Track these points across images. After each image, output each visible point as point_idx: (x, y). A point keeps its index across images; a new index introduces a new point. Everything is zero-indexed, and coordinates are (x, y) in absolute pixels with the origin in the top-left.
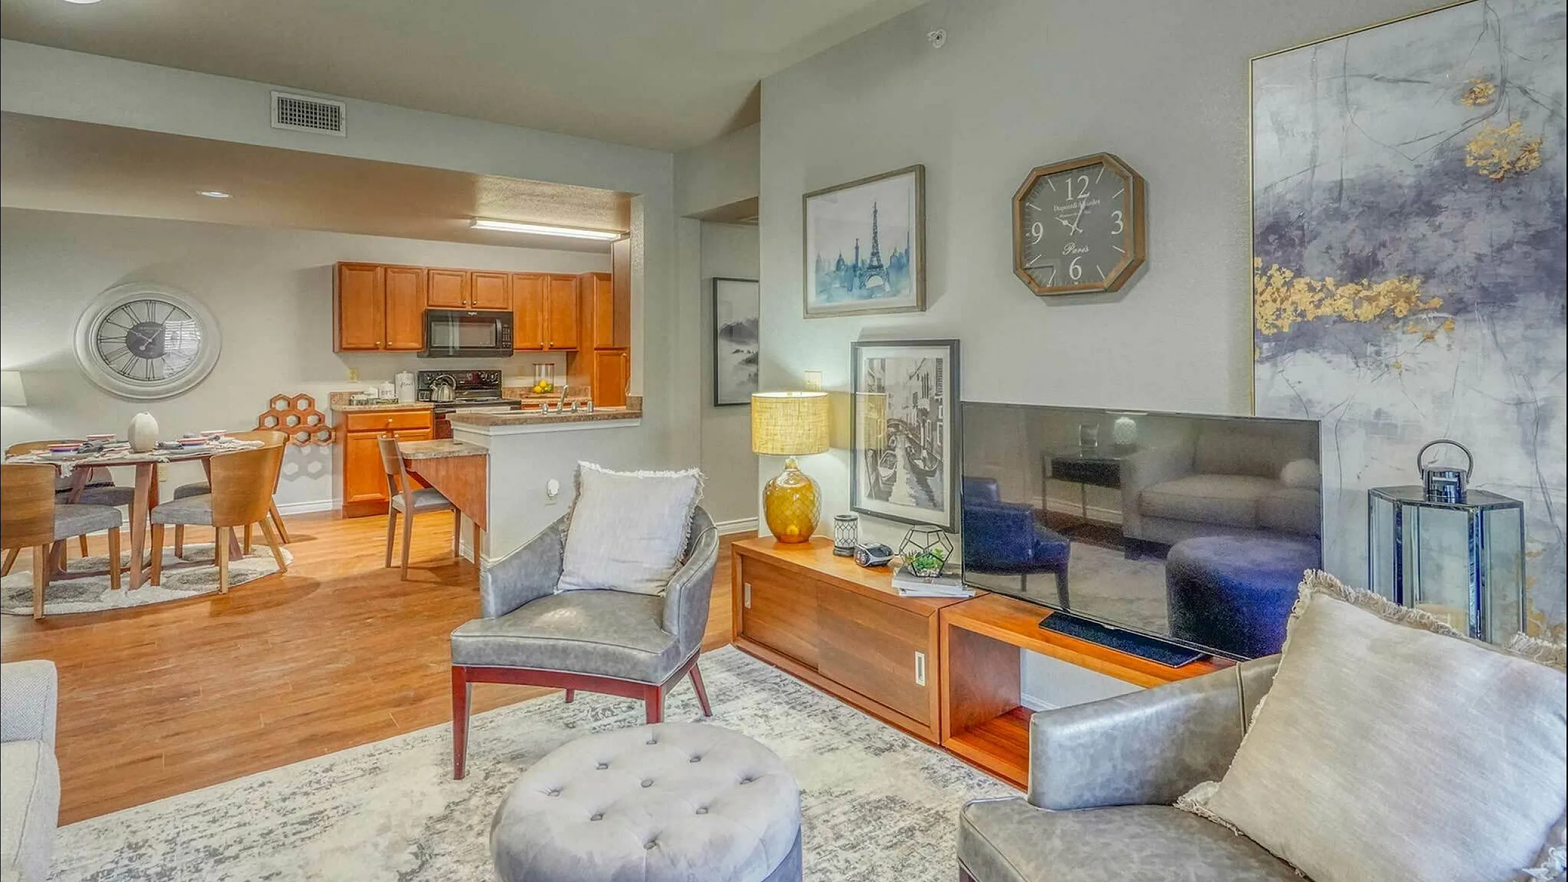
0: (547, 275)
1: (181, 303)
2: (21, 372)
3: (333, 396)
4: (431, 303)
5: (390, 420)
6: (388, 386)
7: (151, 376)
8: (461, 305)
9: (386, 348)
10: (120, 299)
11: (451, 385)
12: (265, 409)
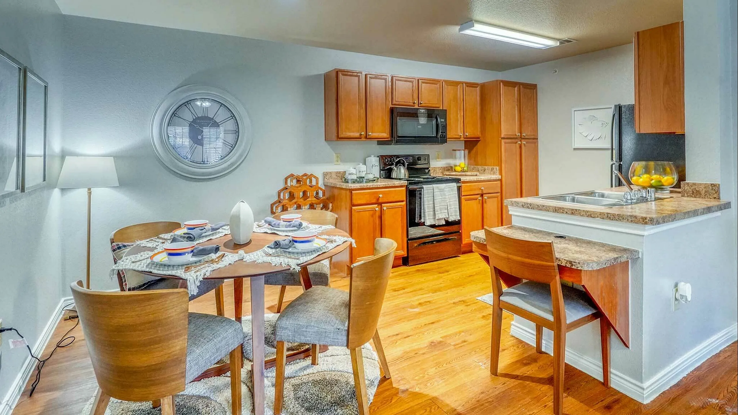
0: (462, 83)
1: (226, 101)
2: (114, 157)
3: (325, 175)
4: (394, 102)
5: (381, 196)
6: (363, 168)
7: (206, 160)
8: (412, 104)
9: (366, 137)
10: (183, 97)
11: (404, 165)
12: (282, 186)
